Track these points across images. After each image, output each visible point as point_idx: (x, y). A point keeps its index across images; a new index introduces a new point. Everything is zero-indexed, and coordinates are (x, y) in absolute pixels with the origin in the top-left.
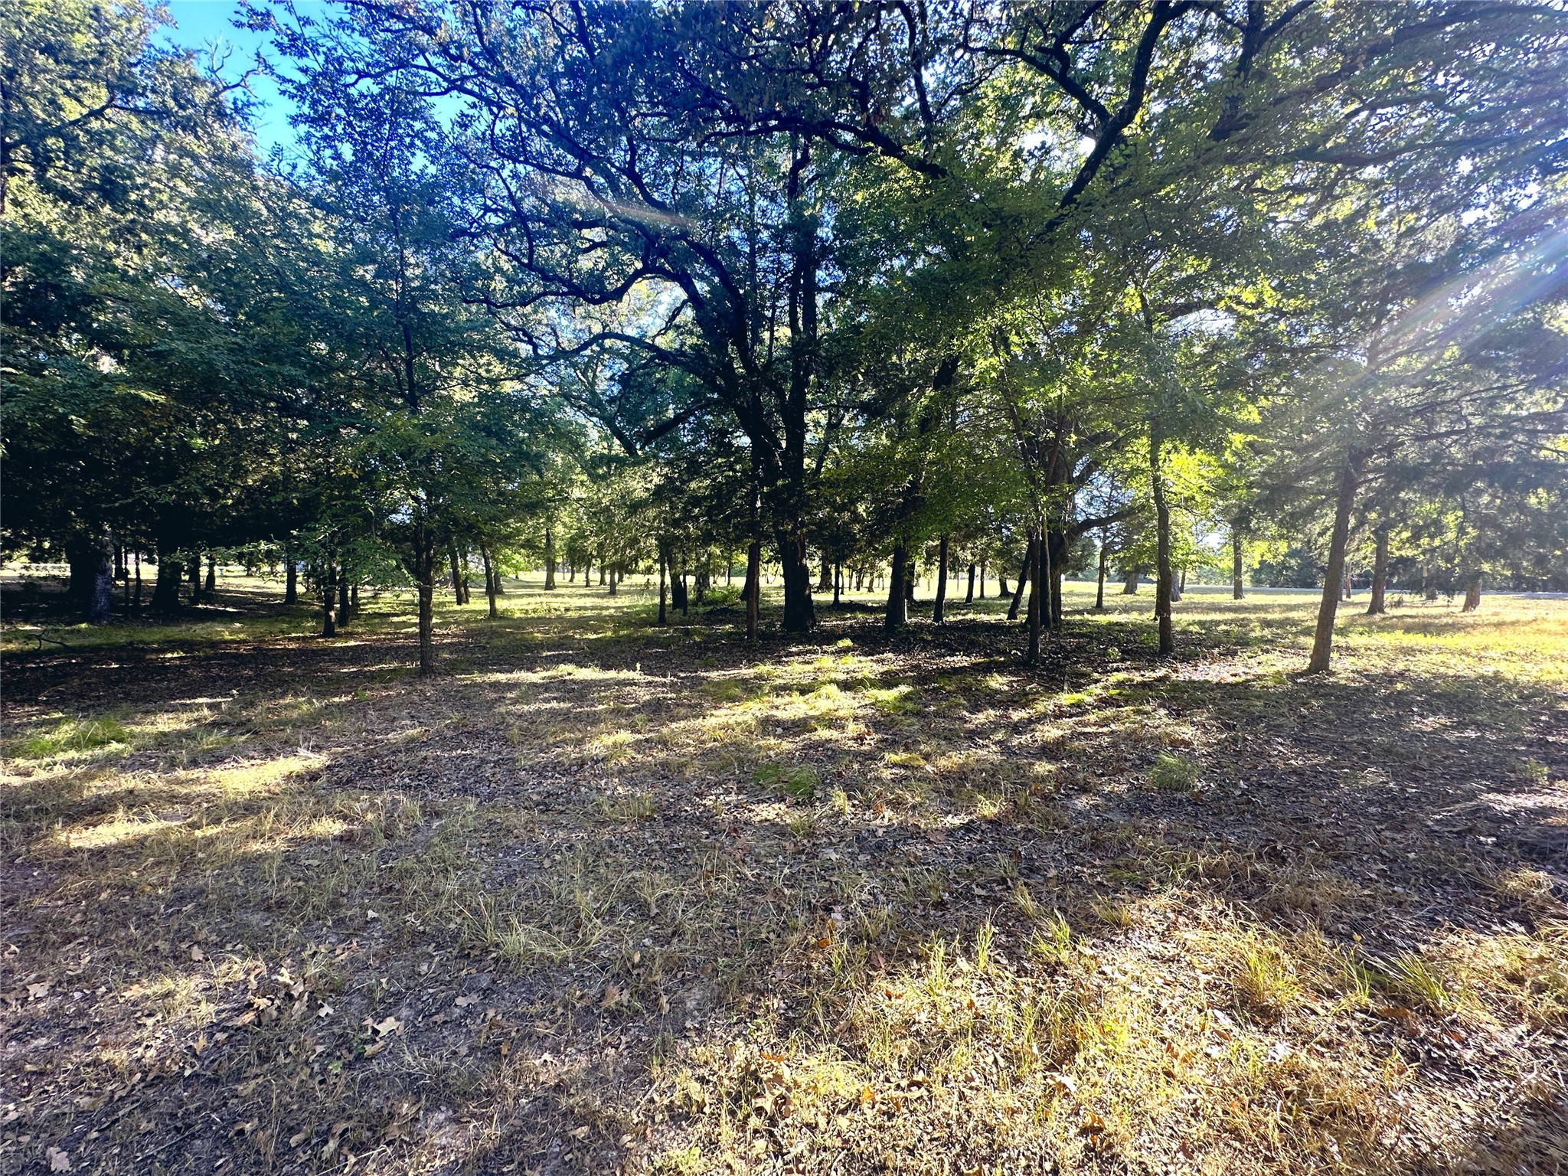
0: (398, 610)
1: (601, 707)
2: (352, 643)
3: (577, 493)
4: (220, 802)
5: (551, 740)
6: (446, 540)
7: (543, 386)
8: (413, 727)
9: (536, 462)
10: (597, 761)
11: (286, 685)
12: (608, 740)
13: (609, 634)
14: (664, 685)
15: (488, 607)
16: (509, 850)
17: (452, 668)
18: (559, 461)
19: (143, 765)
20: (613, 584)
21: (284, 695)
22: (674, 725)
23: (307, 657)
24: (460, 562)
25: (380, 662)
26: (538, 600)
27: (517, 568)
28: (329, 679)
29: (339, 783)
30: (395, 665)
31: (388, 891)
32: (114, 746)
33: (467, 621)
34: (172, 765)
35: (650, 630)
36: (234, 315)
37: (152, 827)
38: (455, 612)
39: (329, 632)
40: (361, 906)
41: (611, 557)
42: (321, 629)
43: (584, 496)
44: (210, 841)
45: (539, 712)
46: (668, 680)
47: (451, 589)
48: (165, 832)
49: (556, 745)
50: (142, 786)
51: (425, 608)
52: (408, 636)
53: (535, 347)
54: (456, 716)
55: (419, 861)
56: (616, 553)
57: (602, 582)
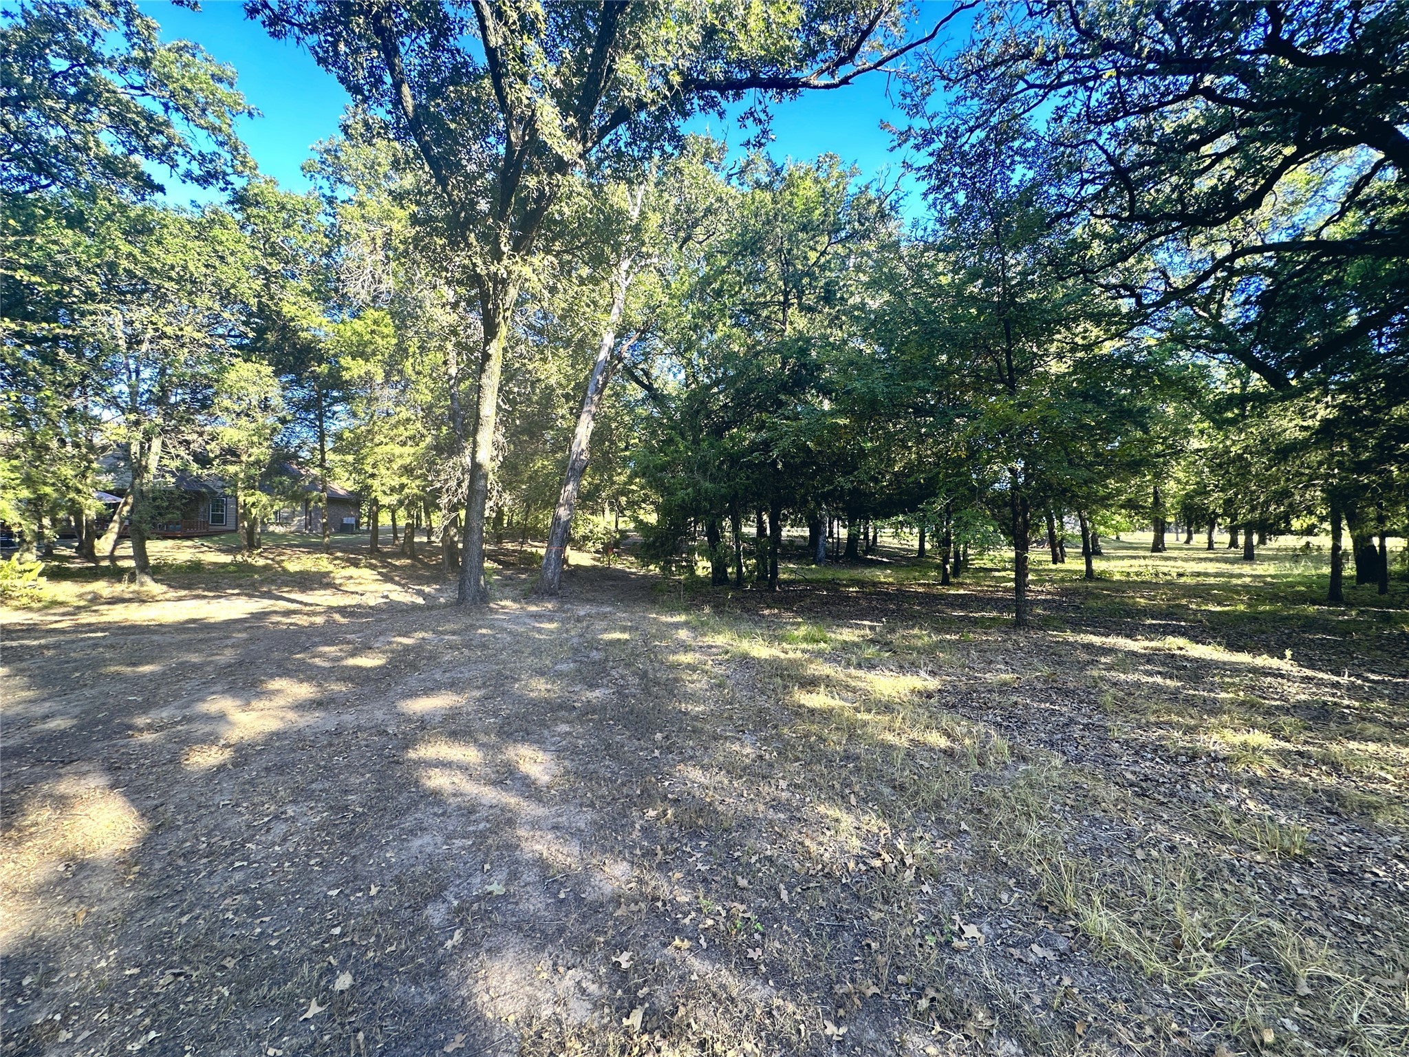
0: (1000, 566)
1: (1223, 695)
2: (961, 592)
3: (1195, 444)
4: (872, 698)
5: (1153, 719)
6: (1042, 503)
7: (1149, 337)
8: (1006, 671)
9: (1139, 418)
10: (1215, 760)
11: (912, 619)
12: (1238, 739)
13: (1241, 607)
14: (1336, 685)
15: (1084, 568)
16: (1094, 821)
17: (1045, 624)
18: (1170, 410)
19: (835, 660)
20: (1249, 547)
21: (913, 627)
22: (1353, 745)
23: (930, 599)
24: (1056, 523)
25: (982, 610)
26: (1142, 562)
27: (1117, 529)
28: (943, 619)
29: (946, 705)
30: (994, 614)
31: (979, 810)
32: (823, 645)
33: (1062, 580)
34: (848, 664)
35: (1312, 609)
36: (889, 351)
37: (836, 703)
38: (1051, 570)
39: (945, 582)
40: (957, 815)
41: (1243, 514)
42: (940, 578)
43: (1205, 446)
44: (865, 724)
45: (1138, 685)
46: (1344, 680)
47: (1047, 549)
48: (842, 708)
49: (1159, 725)
50: (833, 674)
51: (1020, 564)
52: (1006, 590)
53: (1139, 298)
54: (1046, 670)
55: (1004, 797)
56: (1253, 509)
57: (1233, 543)
